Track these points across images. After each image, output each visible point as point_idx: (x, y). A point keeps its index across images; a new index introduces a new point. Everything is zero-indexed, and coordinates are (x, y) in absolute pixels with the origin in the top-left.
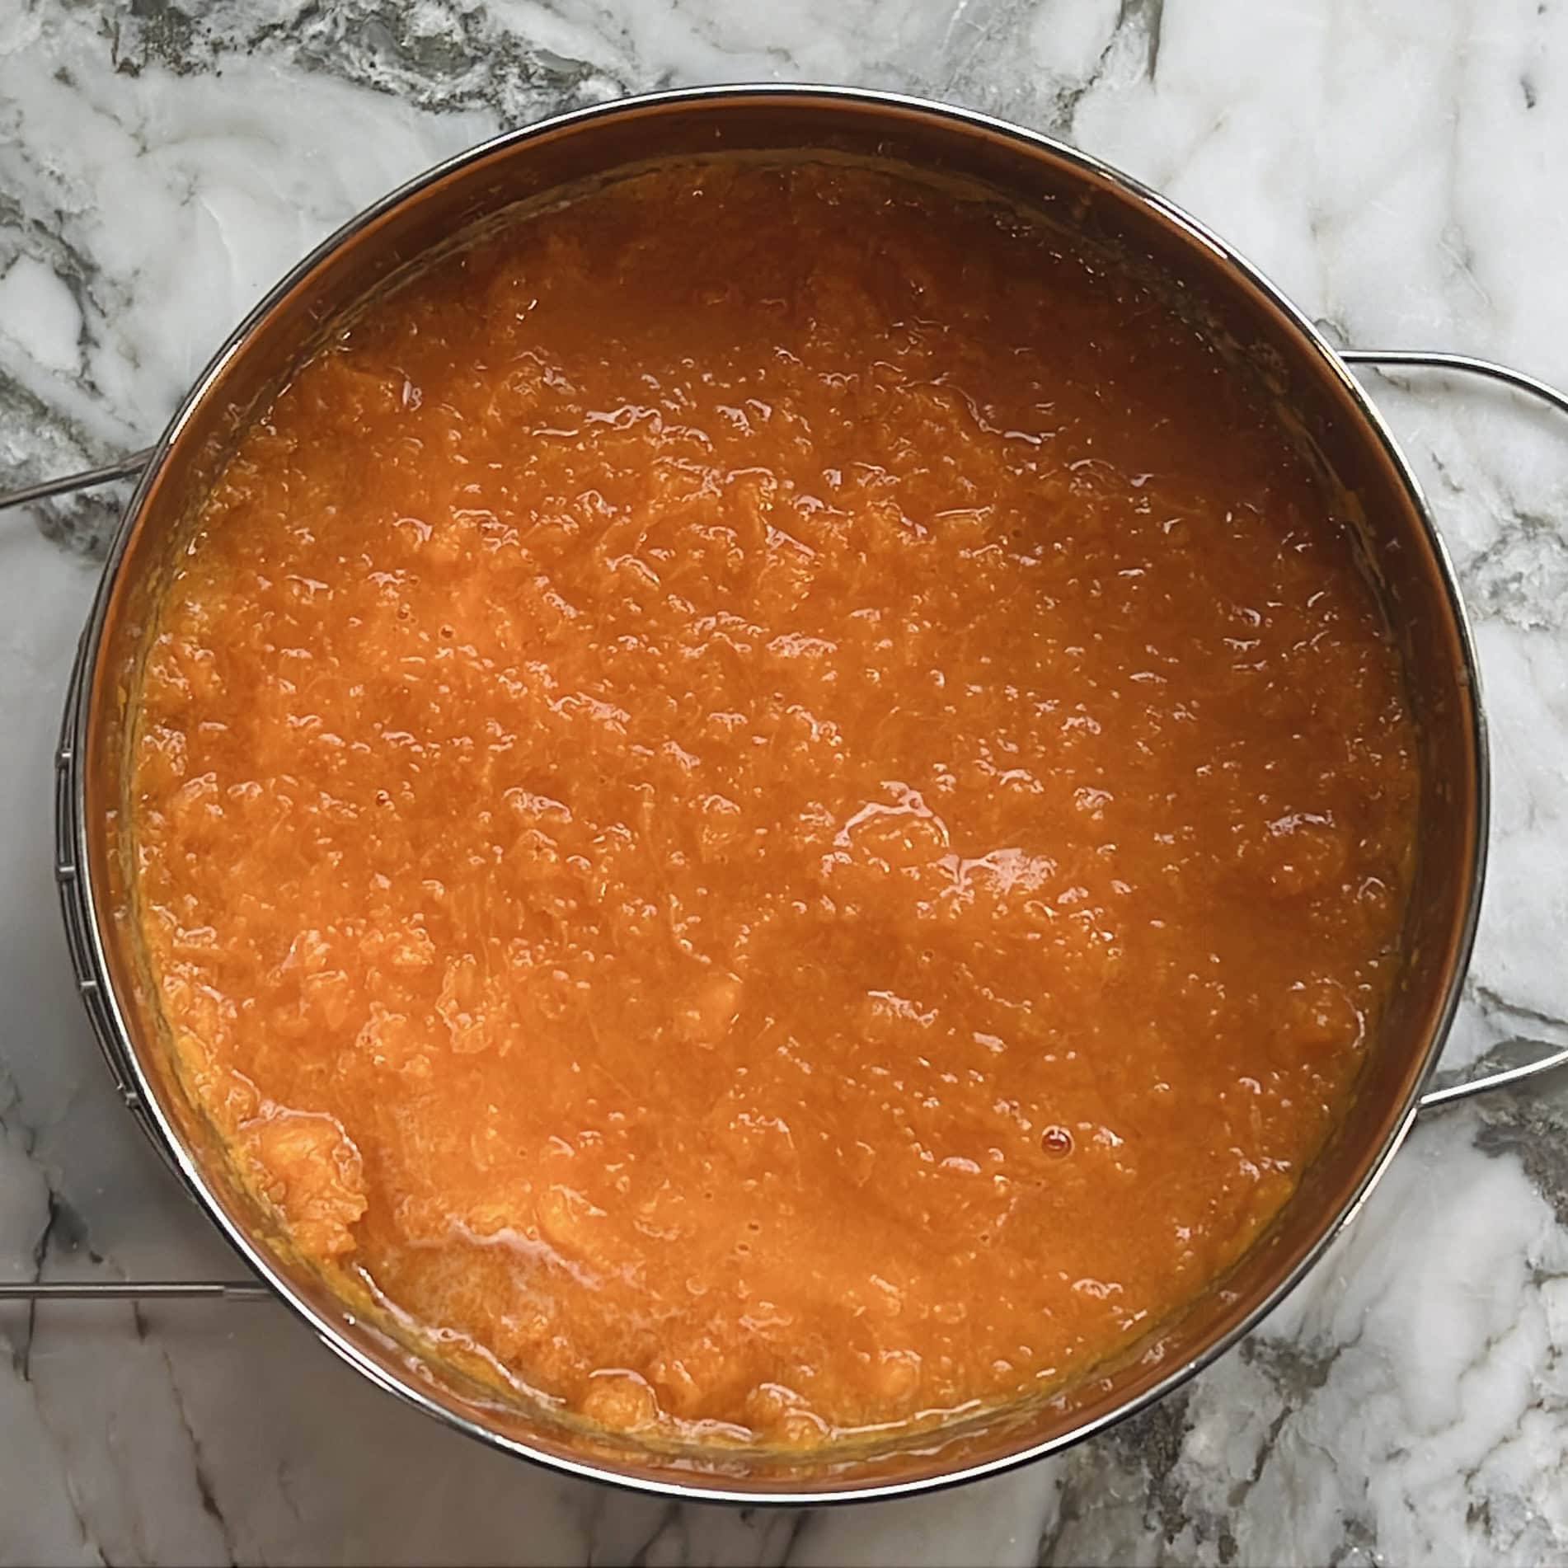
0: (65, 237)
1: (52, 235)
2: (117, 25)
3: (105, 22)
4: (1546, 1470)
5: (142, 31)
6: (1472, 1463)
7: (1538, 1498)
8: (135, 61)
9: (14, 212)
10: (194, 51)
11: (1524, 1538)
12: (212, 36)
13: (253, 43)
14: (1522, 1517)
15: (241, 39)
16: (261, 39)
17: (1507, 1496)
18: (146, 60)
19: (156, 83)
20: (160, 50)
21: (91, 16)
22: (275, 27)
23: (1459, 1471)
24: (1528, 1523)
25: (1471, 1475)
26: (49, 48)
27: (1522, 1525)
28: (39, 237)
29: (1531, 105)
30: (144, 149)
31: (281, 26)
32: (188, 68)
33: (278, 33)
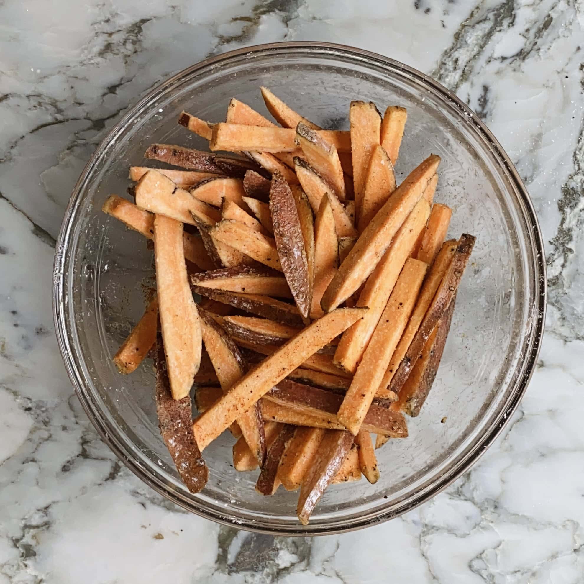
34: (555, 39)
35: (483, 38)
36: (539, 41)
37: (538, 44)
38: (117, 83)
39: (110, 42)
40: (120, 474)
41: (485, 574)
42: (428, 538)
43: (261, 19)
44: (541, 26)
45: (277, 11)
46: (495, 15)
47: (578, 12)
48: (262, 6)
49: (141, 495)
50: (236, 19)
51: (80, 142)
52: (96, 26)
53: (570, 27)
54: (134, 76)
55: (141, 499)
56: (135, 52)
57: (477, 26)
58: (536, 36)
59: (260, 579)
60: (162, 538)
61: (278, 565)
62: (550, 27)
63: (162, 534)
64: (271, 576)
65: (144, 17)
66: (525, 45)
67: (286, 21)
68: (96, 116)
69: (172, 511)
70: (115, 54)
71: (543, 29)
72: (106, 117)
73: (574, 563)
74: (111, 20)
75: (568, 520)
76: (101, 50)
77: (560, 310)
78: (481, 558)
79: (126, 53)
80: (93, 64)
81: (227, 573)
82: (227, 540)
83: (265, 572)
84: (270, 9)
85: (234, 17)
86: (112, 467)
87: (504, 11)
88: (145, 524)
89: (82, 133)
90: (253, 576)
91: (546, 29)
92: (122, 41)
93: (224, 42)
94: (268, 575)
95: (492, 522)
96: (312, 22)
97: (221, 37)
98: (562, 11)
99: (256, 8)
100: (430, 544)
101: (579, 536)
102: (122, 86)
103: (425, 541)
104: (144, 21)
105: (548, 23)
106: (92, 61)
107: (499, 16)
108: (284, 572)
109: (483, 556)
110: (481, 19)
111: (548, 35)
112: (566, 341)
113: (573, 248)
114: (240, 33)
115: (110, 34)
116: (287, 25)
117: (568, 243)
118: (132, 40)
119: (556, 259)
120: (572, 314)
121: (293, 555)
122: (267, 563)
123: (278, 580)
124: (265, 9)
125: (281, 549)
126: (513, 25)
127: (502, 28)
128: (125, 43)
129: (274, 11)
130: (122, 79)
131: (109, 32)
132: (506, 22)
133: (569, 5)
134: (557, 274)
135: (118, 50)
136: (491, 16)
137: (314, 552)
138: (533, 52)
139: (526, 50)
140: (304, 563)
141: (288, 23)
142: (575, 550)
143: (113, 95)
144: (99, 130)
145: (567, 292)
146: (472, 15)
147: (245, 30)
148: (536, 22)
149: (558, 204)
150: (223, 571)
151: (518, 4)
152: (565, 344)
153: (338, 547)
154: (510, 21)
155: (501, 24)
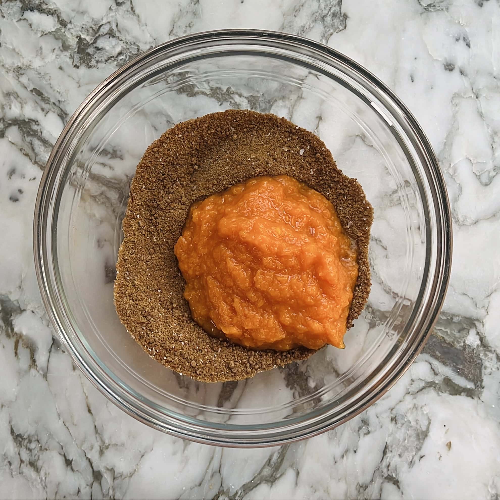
0: (60, 107)
1: (57, 106)
2: (74, 56)
3: (71, 55)
4: (410, 409)
5: (80, 58)
6: (393, 407)
7: (408, 415)
8: (78, 65)
9: (49, 101)
10: (92, 62)
11: (405, 425)
12: (97, 59)
13: (106, 61)
14: (404, 420)
15: (103, 60)
16: (108, 60)
17: (401, 415)
18: (81, 64)
19: (83, 70)
20: (84, 62)
21: (68, 54)
22: (112, 57)
23: (389, 409)
24: (405, 422)
25: (392, 409)
26: (57, 61)
27: (404, 422)
28: (54, 106)
29: (413, 81)
30: (80, 86)
31: (113, 57)
32: (90, 67)
33: (112, 59)
34: (51, 88)
35: (46, 147)
36: (52, 100)
37: (54, 102)
38: (63, 458)
39: (28, 463)
40: (394, 476)
41: (492, 173)
42: (461, 219)
43: (18, 332)
44: (40, 98)
45: (12, 318)
46: (28, 136)
47: (30, 67)
48: (7, 331)
49: (413, 459)
50: (16, 353)
51: (111, 492)
52: (14, 473)
53: (42, 74)
54: (59, 443)
55: (416, 458)
56: (38, 441)
57: (36, 151)
58: (47, 103)
59: (489, 362)
60: (450, 443)
61: (478, 345)
62: (41, 91)
63: (446, 443)
64: (486, 352)
65: (10, 432)
66: (54, 112)
67: (22, 311)
68: (90, 478)
69: (428, 433)
70: (38, 459)
71: (42, 97)
72: (91, 469)
73: (488, 99)
74: (9, 460)
75: (452, 102)
76: (34, 470)
77: (276, 101)
78: (480, 176)
79: (39, 449)
80: (45, 478)
81: (482, 390)
82: (454, 388)
83: (483, 358)
84: (9, 324)
85: (14, 354)
86: (388, 482)
87: (24, 128)
88: (438, 457)
89: (104, 491)
90: (485, 368)
91: (43, 94)
92: (28, 452)
93: (35, 365)
94: (486, 355)
95: (450, 164)
96: (23, 289)
97: (30, 367)
98: (29, 80)
99: (8, 336)
100: (466, 217)
101: (465, 94)
102: (66, 454)
103: (463, 221)
104: (12, 432)
105: (38, 92)
106: (44, 478)
107: (29, 132)
108: (484, 341)
109: (478, 174)
110: (31, 148)
111: (47, 93)
112: (301, 98)
113: (227, 87)
114: (28, 351)
115: (22, 461)
116: (24, 310)
117: (222, 91)
118: (27, 443)
119: (234, 101)
120: (280, 91)
121: (470, 332)
122: (476, 355)
123: (490, 347)
124: (9, 328)
125: (464, 342)
126: (38, 121)
127: (39, 131)
128: (30, 450)
129: (12, 320)
130: (60, 454)
131: (20, 462)
132: (35, 127)
133: (24, 74)
134: (246, 101)
135: (35, 456)
136: (28, 139)
137: (468, 315)
138: (61, 106)
139: (59, 112)
140: (477, 323)
141: (22, 309)
142: (477, 98)
143: (73, 462)
144: (102, 476)
145: (262, 94)
146: (27, 155)
147: (25, 347)
148: (36, 102)
149: (190, 97)
150: (481, 393)
151: (20, 116)
152: (304, 98)
153: (465, 294)
154: (34, 123)
155: (35, 131)
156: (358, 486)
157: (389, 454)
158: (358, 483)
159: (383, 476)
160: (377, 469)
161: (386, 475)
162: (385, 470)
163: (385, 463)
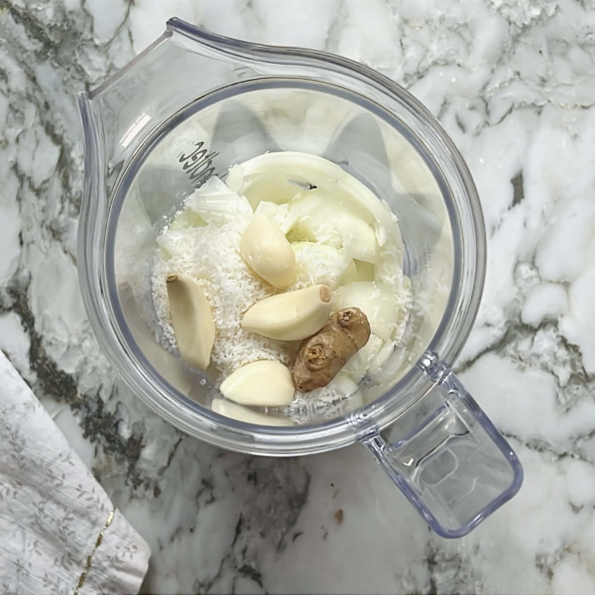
156: (197, 585)
157: (245, 533)
158: (197, 581)
159: (236, 567)
160: (227, 558)
161: (240, 566)
162: (239, 558)
163: (239, 547)
